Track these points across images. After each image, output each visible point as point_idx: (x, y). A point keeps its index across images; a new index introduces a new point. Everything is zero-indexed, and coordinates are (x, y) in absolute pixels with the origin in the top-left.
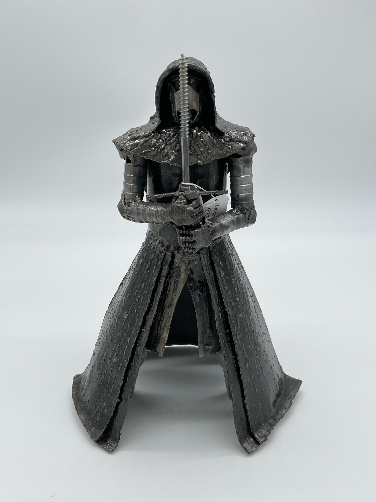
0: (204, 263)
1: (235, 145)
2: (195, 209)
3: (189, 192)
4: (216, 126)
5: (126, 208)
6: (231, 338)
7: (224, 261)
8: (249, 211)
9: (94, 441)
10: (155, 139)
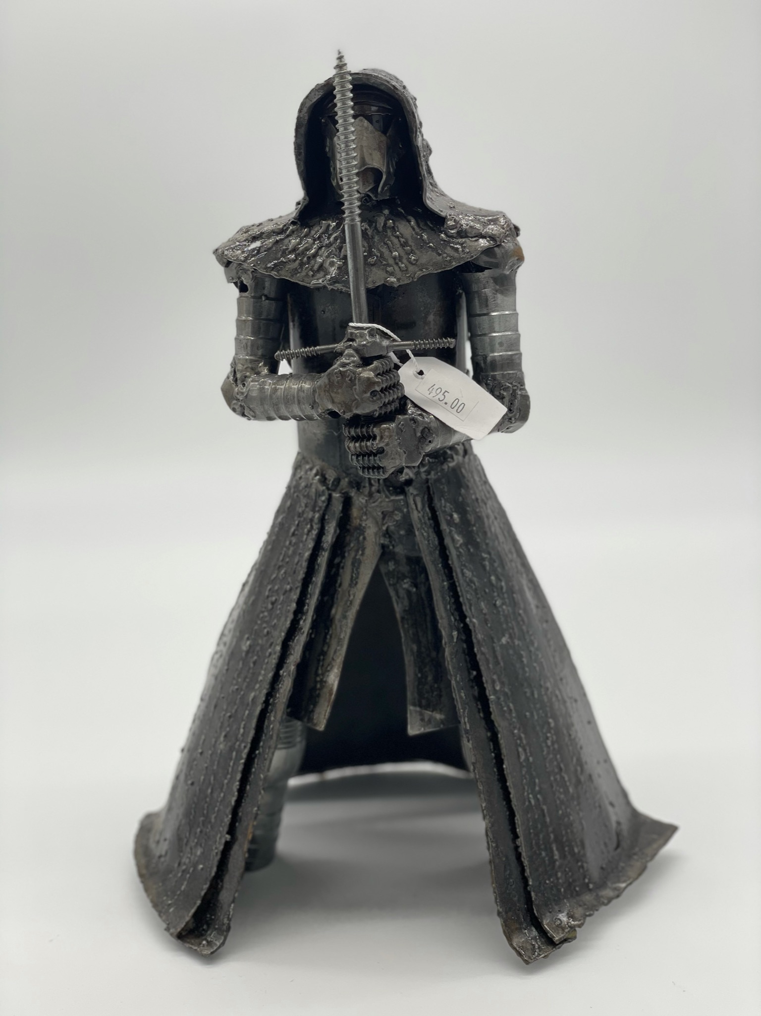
0: (415, 516)
1: (471, 244)
2: (379, 376)
3: (365, 341)
4: (426, 203)
5: (237, 389)
6: (482, 689)
7: (463, 512)
8: (511, 392)
9: (172, 934)
10: (297, 237)
